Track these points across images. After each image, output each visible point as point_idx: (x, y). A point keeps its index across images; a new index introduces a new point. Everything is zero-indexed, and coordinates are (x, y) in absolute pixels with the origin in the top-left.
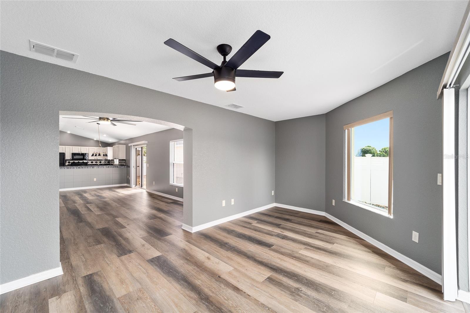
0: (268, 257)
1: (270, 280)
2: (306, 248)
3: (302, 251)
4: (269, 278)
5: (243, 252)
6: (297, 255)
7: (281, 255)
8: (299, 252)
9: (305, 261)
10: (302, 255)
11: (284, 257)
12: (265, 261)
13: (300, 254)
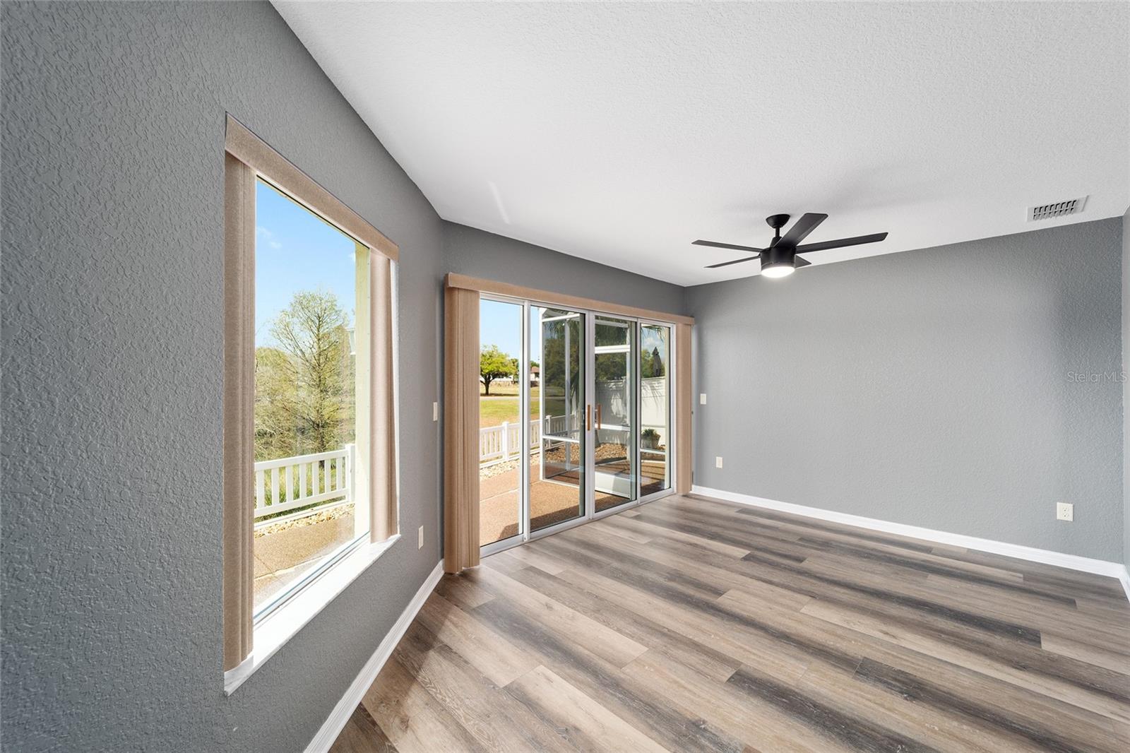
0: (734, 638)
1: (718, 592)
2: (620, 665)
3: (637, 654)
4: (720, 594)
5: (812, 653)
6: (655, 640)
7: (701, 642)
8: (646, 649)
9: (640, 624)
10: (641, 640)
11: (691, 637)
12: (737, 626)
13: (647, 645)
